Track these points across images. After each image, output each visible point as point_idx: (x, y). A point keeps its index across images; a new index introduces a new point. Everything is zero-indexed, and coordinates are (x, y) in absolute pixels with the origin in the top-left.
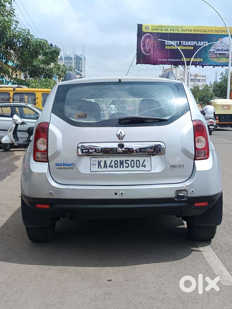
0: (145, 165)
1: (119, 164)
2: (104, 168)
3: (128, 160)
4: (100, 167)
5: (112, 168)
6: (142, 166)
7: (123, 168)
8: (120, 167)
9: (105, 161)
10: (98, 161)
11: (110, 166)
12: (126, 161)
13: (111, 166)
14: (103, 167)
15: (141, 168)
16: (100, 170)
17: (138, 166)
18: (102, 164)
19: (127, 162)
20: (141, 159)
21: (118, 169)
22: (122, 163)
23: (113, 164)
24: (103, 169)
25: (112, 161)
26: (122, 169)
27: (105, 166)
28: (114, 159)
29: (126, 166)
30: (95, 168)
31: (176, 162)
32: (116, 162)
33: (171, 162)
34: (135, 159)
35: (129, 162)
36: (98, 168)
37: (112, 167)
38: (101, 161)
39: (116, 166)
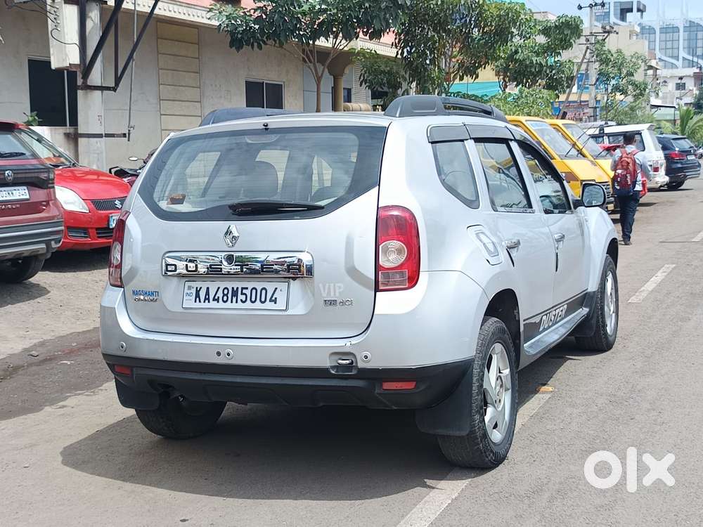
0: (276, 298)
1: (230, 295)
2: (204, 302)
3: (247, 288)
4: (198, 299)
5: (218, 302)
6: (271, 301)
7: (237, 302)
8: (232, 302)
9: (208, 288)
10: (197, 288)
11: (214, 300)
12: (243, 289)
13: (216, 298)
14: (202, 300)
15: (269, 305)
16: (198, 305)
17: (263, 300)
18: (202, 294)
19: (244, 291)
20: (270, 287)
21: (228, 305)
22: (235, 293)
23: (220, 294)
24: (202, 305)
25: (219, 288)
26: (234, 305)
27: (207, 299)
28: (223, 285)
29: (241, 300)
30: (190, 302)
31: (335, 294)
32: (226, 292)
33: (324, 295)
34: (259, 286)
35: (248, 292)
36: (195, 302)
37: (218, 300)
38: (201, 288)
39: (225, 298)
